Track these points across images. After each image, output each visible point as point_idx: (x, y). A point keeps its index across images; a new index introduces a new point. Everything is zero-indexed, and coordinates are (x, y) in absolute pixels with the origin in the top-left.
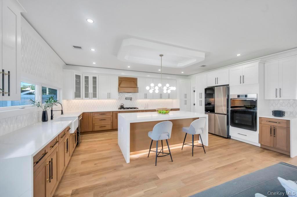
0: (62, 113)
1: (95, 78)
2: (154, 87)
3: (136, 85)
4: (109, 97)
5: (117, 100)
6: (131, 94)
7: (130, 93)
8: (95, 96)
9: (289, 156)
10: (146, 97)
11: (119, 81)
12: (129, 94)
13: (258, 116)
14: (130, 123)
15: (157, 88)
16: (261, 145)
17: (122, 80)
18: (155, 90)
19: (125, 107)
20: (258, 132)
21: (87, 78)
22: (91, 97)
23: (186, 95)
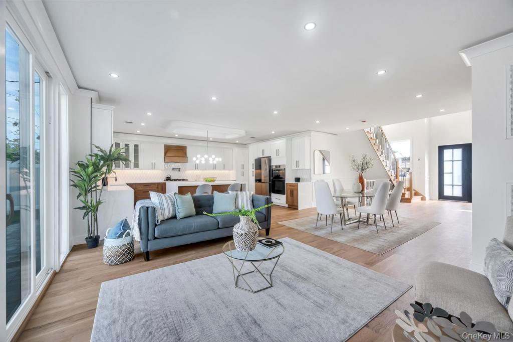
0: (116, 180)
1: (136, 146)
2: (201, 157)
3: (186, 154)
4: (153, 166)
5: (162, 170)
6: (179, 164)
7: (178, 162)
8: (136, 165)
9: (297, 209)
10: (197, 167)
11: (165, 149)
12: (177, 164)
13: (286, 182)
14: (179, 187)
15: (203, 159)
16: (288, 205)
17: (168, 149)
18: (201, 161)
19: (172, 178)
20: (285, 196)
21: (127, 145)
22: (132, 166)
23: (243, 166)
